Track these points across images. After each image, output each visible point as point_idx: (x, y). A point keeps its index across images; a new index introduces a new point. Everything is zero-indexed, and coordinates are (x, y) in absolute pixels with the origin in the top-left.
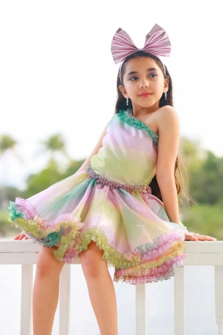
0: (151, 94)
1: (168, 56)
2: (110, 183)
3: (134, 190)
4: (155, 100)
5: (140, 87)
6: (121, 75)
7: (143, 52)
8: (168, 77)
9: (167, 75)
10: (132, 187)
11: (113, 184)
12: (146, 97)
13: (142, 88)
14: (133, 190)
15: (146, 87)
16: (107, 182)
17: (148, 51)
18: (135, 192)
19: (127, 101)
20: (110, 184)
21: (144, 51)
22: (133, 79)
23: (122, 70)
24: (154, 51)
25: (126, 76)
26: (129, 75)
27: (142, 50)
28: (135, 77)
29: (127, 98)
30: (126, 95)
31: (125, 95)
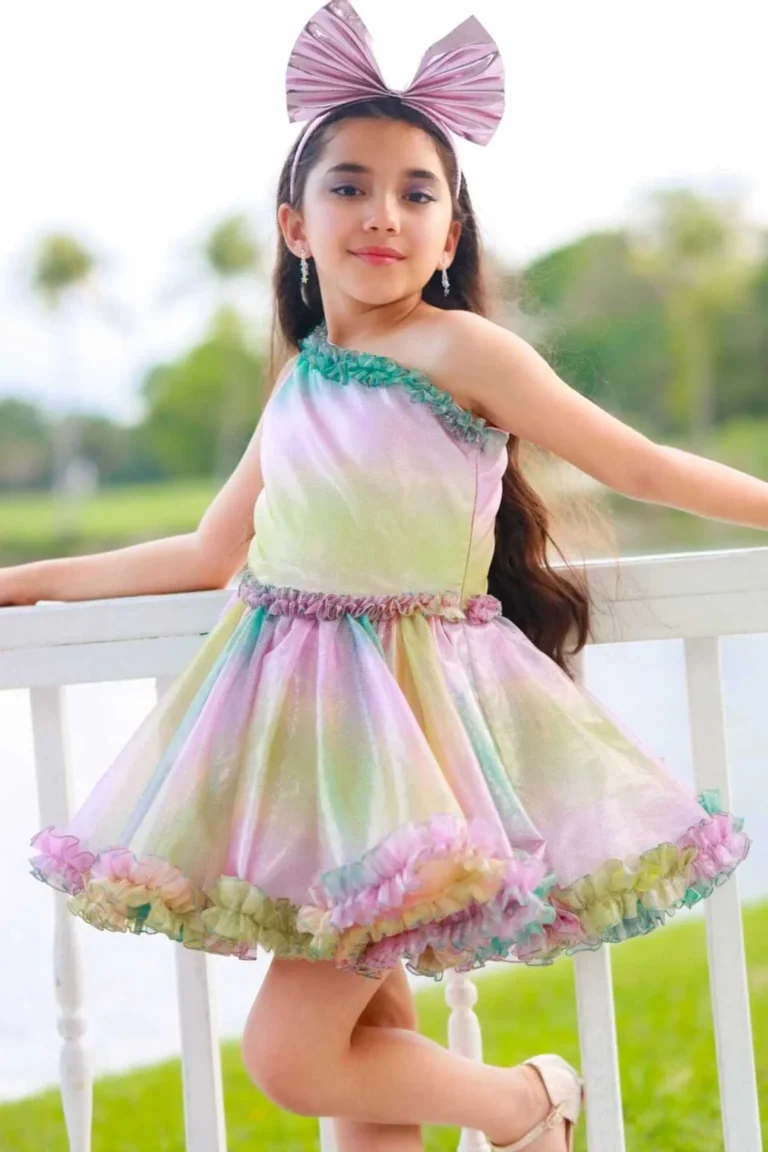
0: (401, 258)
1: (484, 143)
2: (312, 599)
3: (407, 612)
4: (405, 282)
5: (367, 226)
6: (298, 167)
7: (403, 103)
8: (465, 215)
9: (462, 205)
10: (396, 601)
11: (324, 601)
12: (380, 264)
13: (374, 229)
14: (403, 613)
15: (390, 230)
16: (300, 599)
17: (420, 107)
18: (412, 618)
19: (304, 265)
20: (314, 602)
21: (404, 100)
22: (342, 192)
23: (309, 151)
24: (441, 112)
25: (319, 176)
26: (333, 174)
27: (401, 97)
28: (352, 186)
29: (303, 256)
30: (298, 242)
31: (293, 245)
